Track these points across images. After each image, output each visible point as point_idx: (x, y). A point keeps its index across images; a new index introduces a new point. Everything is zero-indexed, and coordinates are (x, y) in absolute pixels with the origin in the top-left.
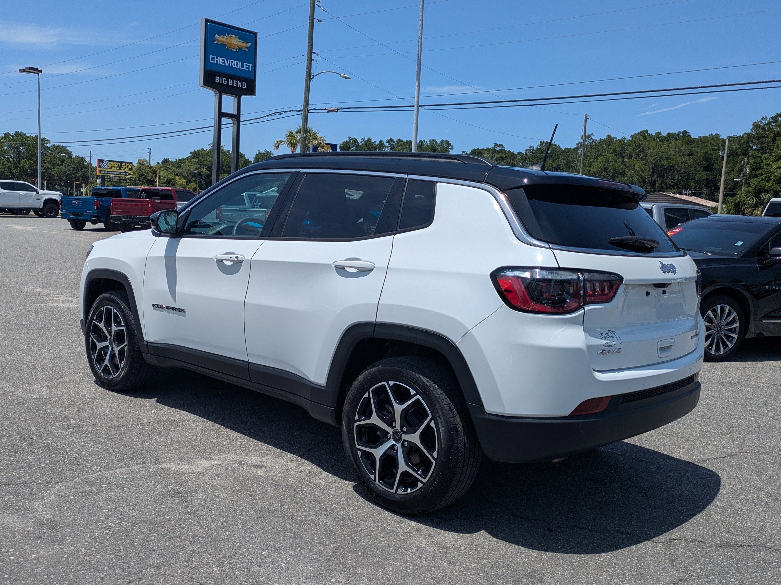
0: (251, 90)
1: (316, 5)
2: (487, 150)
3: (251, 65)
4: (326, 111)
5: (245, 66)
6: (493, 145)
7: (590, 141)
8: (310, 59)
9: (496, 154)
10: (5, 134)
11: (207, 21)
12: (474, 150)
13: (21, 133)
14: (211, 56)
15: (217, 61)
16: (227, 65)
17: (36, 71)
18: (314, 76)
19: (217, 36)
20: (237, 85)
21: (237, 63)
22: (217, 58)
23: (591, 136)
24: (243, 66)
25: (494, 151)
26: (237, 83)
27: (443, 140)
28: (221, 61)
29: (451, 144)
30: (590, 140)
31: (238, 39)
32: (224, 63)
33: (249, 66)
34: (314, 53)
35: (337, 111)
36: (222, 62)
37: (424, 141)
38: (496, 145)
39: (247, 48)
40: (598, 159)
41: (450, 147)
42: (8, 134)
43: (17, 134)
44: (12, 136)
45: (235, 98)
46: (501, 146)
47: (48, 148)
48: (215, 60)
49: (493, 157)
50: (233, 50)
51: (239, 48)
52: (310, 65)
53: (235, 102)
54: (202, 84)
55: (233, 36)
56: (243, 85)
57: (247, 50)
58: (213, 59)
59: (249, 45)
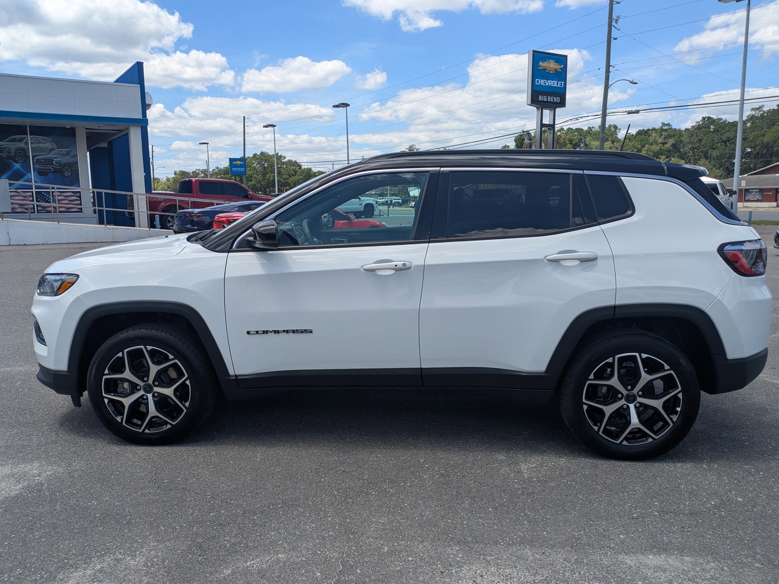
0: (562, 104)
1: (612, 26)
2: (654, 129)
3: (563, 83)
4: (627, 113)
5: (559, 84)
6: (661, 125)
7: (760, 113)
8: (608, 72)
9: (664, 133)
10: (254, 155)
11: (534, 51)
12: (640, 131)
13: (265, 152)
14: (536, 80)
15: (540, 83)
16: (547, 85)
17: (346, 105)
18: (611, 85)
19: (541, 63)
20: (553, 100)
21: (554, 82)
22: (540, 81)
23: (761, 108)
24: (557, 84)
25: (662, 130)
26: (553, 98)
27: (610, 125)
28: (543, 82)
29: (619, 128)
30: (761, 111)
31: (555, 64)
32: (545, 84)
33: (562, 83)
34: (611, 66)
35: (638, 113)
36: (544, 84)
37: (593, 127)
38: (664, 124)
39: (561, 69)
40: (770, 128)
41: (618, 131)
42: (256, 154)
43: (262, 153)
44: (258, 155)
45: (551, 111)
46: (669, 124)
47: (284, 163)
48: (539, 82)
49: (661, 135)
50: (551, 72)
51: (556, 70)
52: (608, 76)
53: (551, 115)
54: (530, 102)
55: (551, 61)
56: (557, 100)
57: (560, 71)
58: (538, 81)
59: (562, 66)
